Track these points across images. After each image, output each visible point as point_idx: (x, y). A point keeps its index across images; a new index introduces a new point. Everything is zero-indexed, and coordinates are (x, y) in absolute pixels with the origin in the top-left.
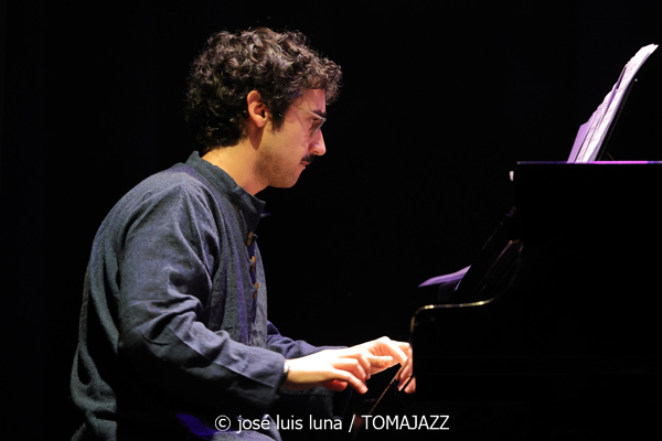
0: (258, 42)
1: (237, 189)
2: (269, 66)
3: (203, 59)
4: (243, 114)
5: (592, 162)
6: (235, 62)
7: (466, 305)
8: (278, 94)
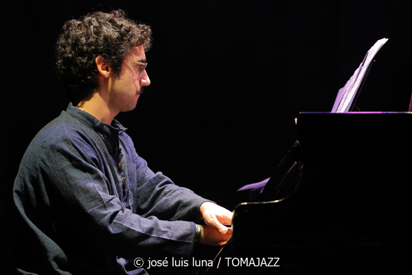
0: (95, 23)
1: (99, 123)
2: (106, 38)
3: (62, 41)
4: (95, 72)
5: (347, 112)
6: (83, 40)
7: (267, 202)
8: (114, 55)
